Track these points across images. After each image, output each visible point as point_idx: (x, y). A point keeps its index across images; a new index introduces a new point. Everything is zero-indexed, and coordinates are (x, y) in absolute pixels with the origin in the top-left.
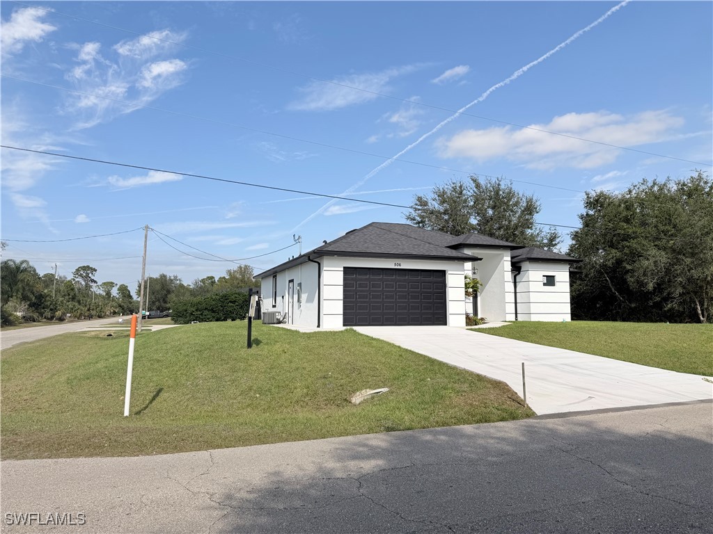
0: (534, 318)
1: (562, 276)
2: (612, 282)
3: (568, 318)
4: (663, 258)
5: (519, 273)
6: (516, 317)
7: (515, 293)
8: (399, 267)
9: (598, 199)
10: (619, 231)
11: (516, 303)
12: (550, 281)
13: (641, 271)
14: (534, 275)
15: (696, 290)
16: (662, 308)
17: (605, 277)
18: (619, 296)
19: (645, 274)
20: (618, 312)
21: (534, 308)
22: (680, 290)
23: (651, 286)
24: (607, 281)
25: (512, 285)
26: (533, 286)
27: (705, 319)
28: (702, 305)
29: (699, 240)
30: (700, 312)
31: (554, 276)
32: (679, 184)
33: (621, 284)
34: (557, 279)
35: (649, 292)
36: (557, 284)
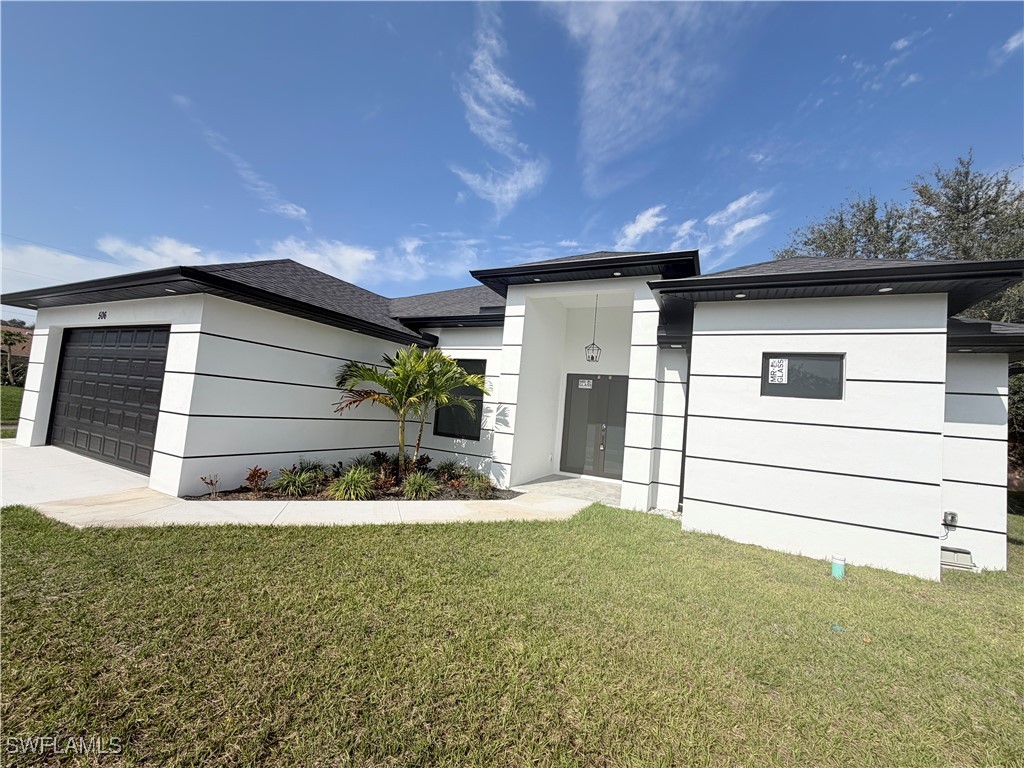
7: (686, 417)
8: (104, 321)
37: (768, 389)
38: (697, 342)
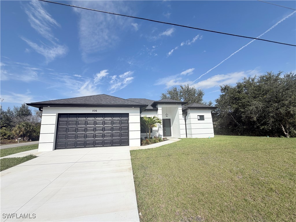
0: (194, 137)
1: (208, 115)
2: (234, 118)
3: (213, 135)
4: (261, 105)
5: (186, 115)
6: (187, 136)
7: (186, 124)
8: (95, 112)
9: (226, 88)
10: (235, 97)
11: (186, 129)
12: (202, 118)
13: (249, 112)
14: (193, 115)
15: (280, 119)
16: (259, 128)
17: (231, 116)
18: (238, 124)
19: (251, 113)
20: (238, 130)
21: (193, 131)
22: (272, 120)
23: (255, 119)
24: (232, 117)
25: (184, 121)
26: (192, 121)
27: (288, 134)
28: (285, 127)
29: (281, 94)
30: (284, 130)
32: (261, 77)
33: (239, 119)
34: (205, 117)
35: (254, 122)
36: (205, 119)
37: (198, 120)
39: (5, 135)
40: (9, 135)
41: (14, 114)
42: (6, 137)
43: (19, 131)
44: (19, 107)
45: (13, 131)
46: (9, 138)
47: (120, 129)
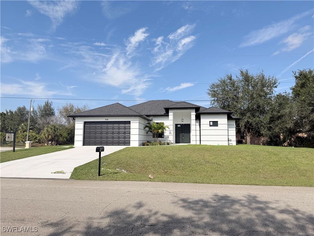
6: (200, 142)
7: (200, 130)
8: (107, 121)
11: (200, 135)
12: (215, 124)
31: (218, 121)
34: (219, 123)
36: (219, 125)
37: (210, 126)
38: (201, 120)
39: (36, 138)
40: (39, 139)
41: (38, 114)
42: (37, 141)
43: (48, 135)
44: (43, 106)
45: (42, 135)
46: (39, 142)
47: (125, 133)
